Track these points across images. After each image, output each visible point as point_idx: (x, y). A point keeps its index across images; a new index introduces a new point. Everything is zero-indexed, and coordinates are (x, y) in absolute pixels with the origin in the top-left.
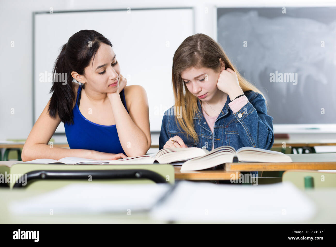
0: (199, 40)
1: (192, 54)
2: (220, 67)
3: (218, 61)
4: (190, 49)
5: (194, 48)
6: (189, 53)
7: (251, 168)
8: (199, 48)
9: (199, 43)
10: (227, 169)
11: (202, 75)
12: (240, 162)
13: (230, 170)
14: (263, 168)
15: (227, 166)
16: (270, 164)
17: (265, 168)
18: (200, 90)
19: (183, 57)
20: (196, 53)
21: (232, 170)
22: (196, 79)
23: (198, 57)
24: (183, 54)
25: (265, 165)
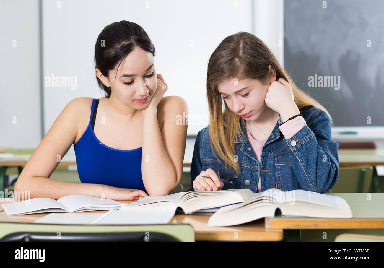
0: (241, 42)
1: (231, 61)
2: (270, 77)
3: (267, 69)
4: (229, 54)
5: (235, 52)
6: (227, 59)
7: (298, 225)
8: (241, 52)
9: (241, 46)
10: (267, 225)
11: (244, 89)
12: (283, 216)
13: (270, 227)
14: (314, 225)
15: (266, 221)
16: (323, 220)
17: (316, 225)
18: (242, 107)
19: (220, 64)
20: (237, 60)
21: (273, 228)
22: (237, 93)
23: (239, 65)
24: (220, 61)
25: (316, 222)
